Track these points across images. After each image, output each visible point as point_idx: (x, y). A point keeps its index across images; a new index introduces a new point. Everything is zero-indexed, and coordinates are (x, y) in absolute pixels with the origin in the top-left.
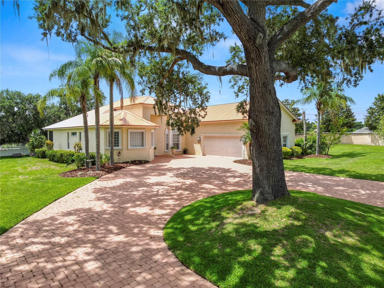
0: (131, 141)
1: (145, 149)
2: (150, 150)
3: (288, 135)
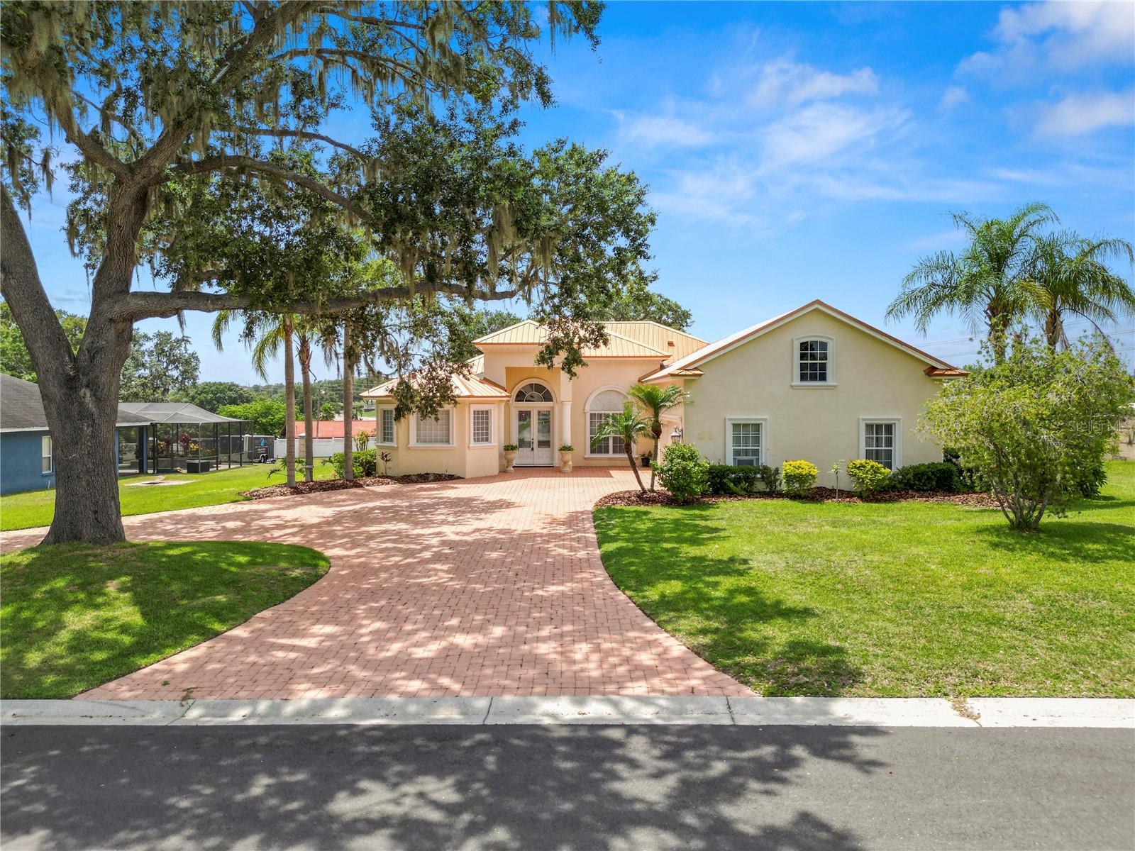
0: (418, 430)
1: (452, 449)
2: (468, 452)
3: (898, 420)
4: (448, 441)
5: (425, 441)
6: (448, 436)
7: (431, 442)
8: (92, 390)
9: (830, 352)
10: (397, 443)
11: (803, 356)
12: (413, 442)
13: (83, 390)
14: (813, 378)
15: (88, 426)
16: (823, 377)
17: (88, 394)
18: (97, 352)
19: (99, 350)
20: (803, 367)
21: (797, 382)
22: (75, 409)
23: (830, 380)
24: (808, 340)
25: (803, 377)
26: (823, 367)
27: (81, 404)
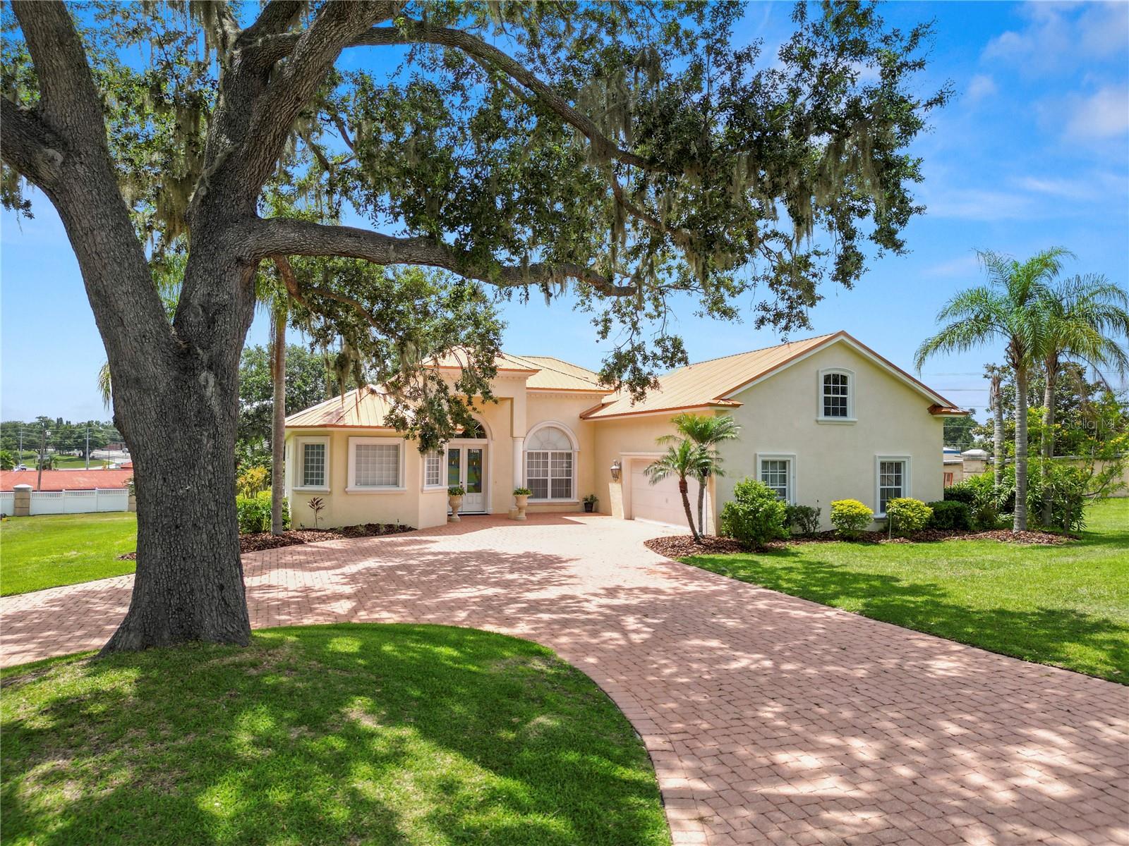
0: (358, 469)
1: (402, 494)
2: (421, 496)
3: (908, 458)
4: (396, 484)
5: (366, 484)
6: (397, 476)
7: (374, 484)
8: (216, 375)
9: (849, 386)
10: (331, 486)
11: (827, 390)
12: (352, 486)
13: (204, 374)
14: (835, 413)
15: (209, 436)
16: (844, 413)
17: (212, 382)
18: (217, 312)
19: (222, 308)
20: (827, 401)
21: (822, 417)
22: (192, 406)
23: (850, 417)
24: (831, 372)
25: (827, 413)
26: (844, 401)
27: (201, 399)
